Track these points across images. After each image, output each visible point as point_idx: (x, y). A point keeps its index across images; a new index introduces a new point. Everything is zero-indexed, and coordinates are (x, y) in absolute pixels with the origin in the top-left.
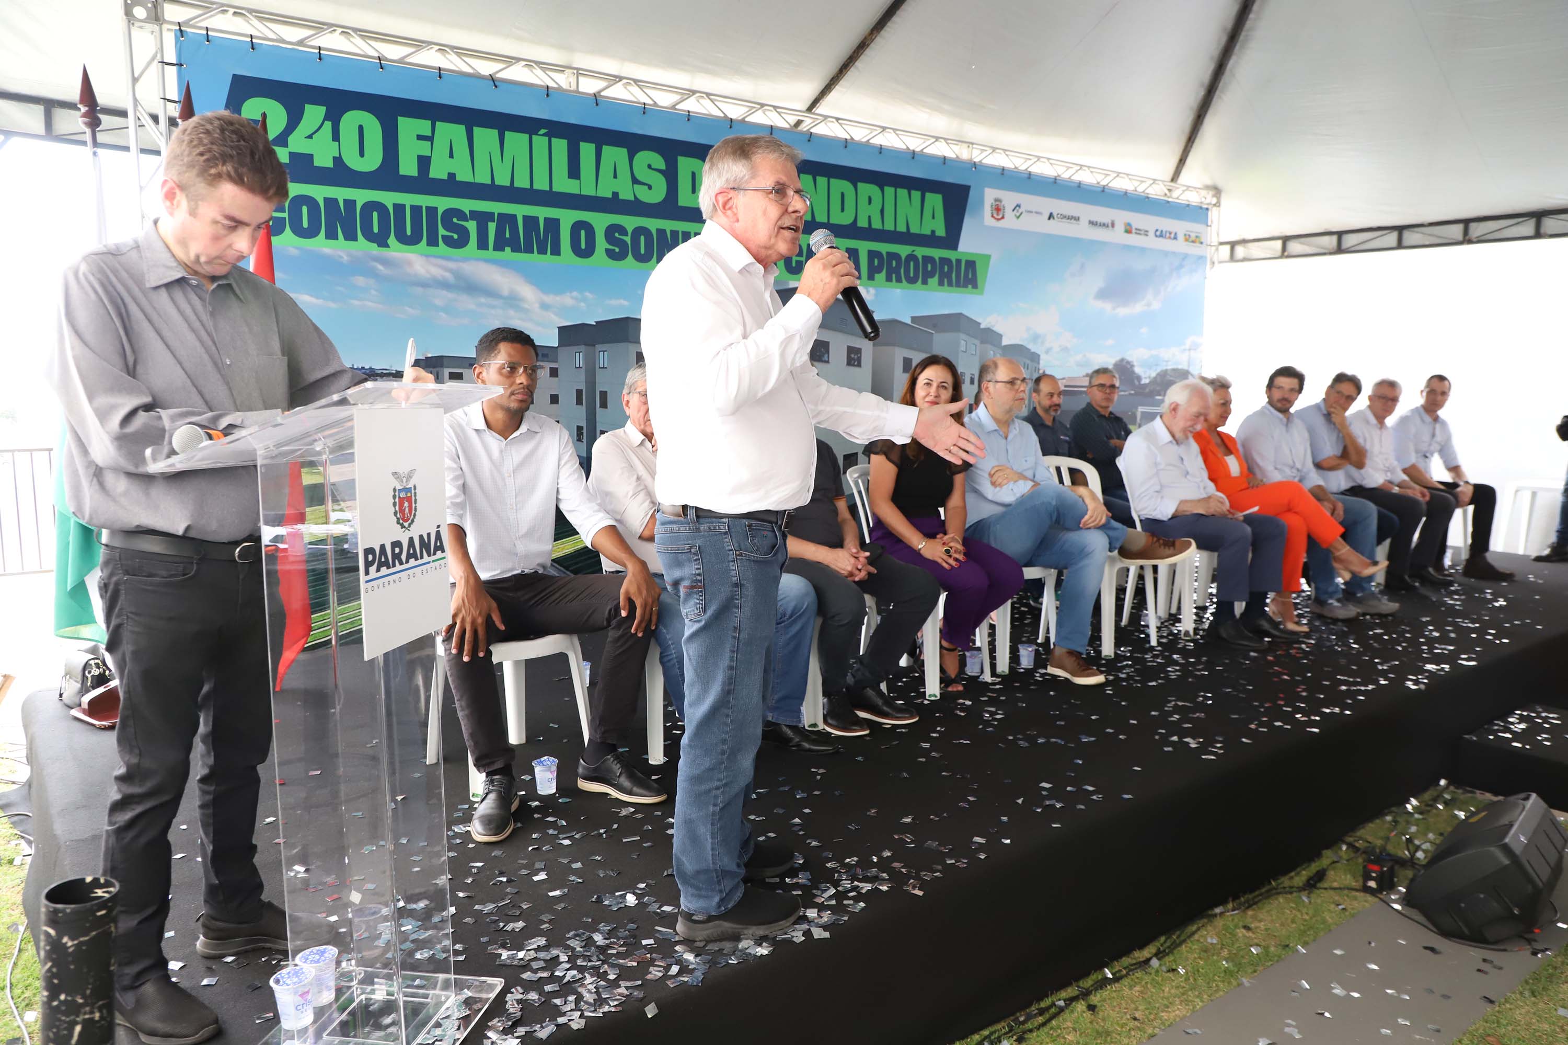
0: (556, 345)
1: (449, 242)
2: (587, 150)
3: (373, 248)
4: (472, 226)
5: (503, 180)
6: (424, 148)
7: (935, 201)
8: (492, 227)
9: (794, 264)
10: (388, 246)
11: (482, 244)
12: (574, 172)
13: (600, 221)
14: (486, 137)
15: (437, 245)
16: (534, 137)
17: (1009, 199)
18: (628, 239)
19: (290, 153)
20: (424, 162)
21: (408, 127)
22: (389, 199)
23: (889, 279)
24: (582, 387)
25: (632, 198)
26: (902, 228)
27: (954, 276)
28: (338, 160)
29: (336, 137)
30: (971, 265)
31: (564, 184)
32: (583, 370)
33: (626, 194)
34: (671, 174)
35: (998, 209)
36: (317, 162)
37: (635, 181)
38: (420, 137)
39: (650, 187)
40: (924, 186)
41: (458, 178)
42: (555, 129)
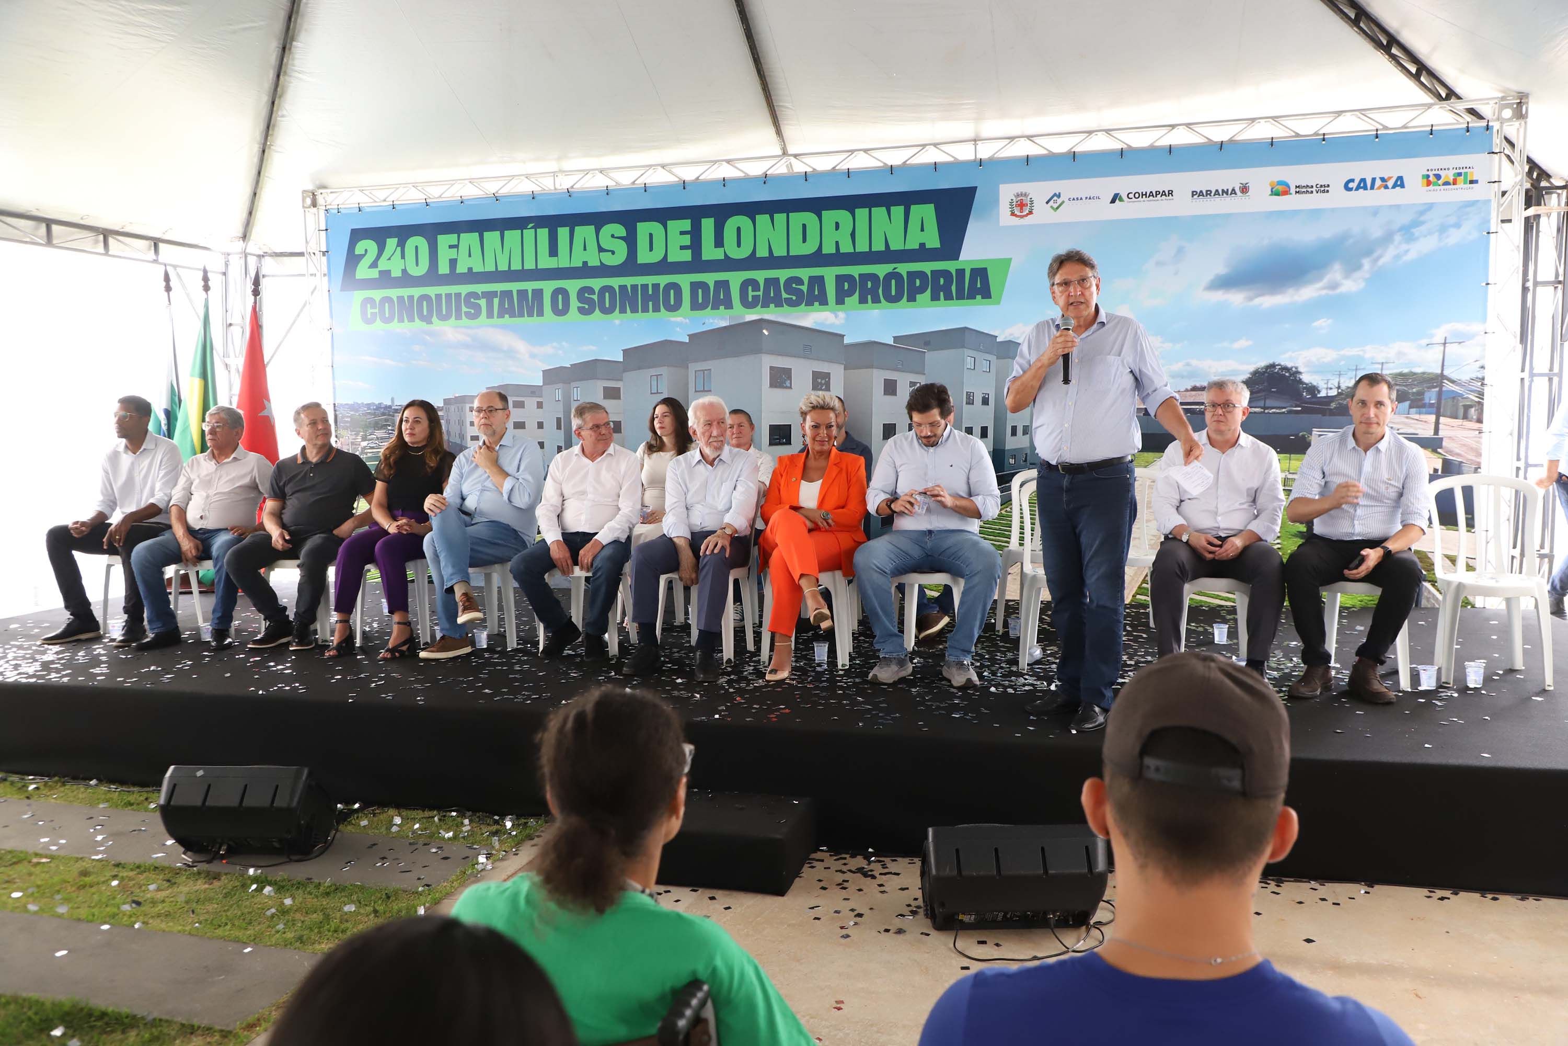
0: (541, 384)
1: (468, 315)
2: (563, 232)
3: (423, 325)
4: (483, 302)
5: (503, 267)
6: (453, 254)
7: (926, 212)
8: (496, 301)
9: (750, 299)
10: (431, 323)
11: (490, 315)
12: (553, 252)
13: (573, 286)
14: (492, 237)
15: (461, 319)
16: (525, 231)
17: (1038, 191)
18: (595, 297)
19: (380, 271)
20: (453, 263)
21: (444, 241)
22: (432, 291)
23: (863, 300)
24: (561, 415)
25: (599, 264)
26: (879, 246)
27: (954, 288)
28: (404, 271)
29: (403, 257)
30: (980, 274)
31: (547, 262)
32: (561, 403)
33: (594, 262)
34: (631, 240)
35: (1022, 206)
36: (393, 275)
37: (601, 250)
38: (451, 247)
39: (613, 253)
40: (907, 199)
41: (474, 271)
42: (540, 221)
